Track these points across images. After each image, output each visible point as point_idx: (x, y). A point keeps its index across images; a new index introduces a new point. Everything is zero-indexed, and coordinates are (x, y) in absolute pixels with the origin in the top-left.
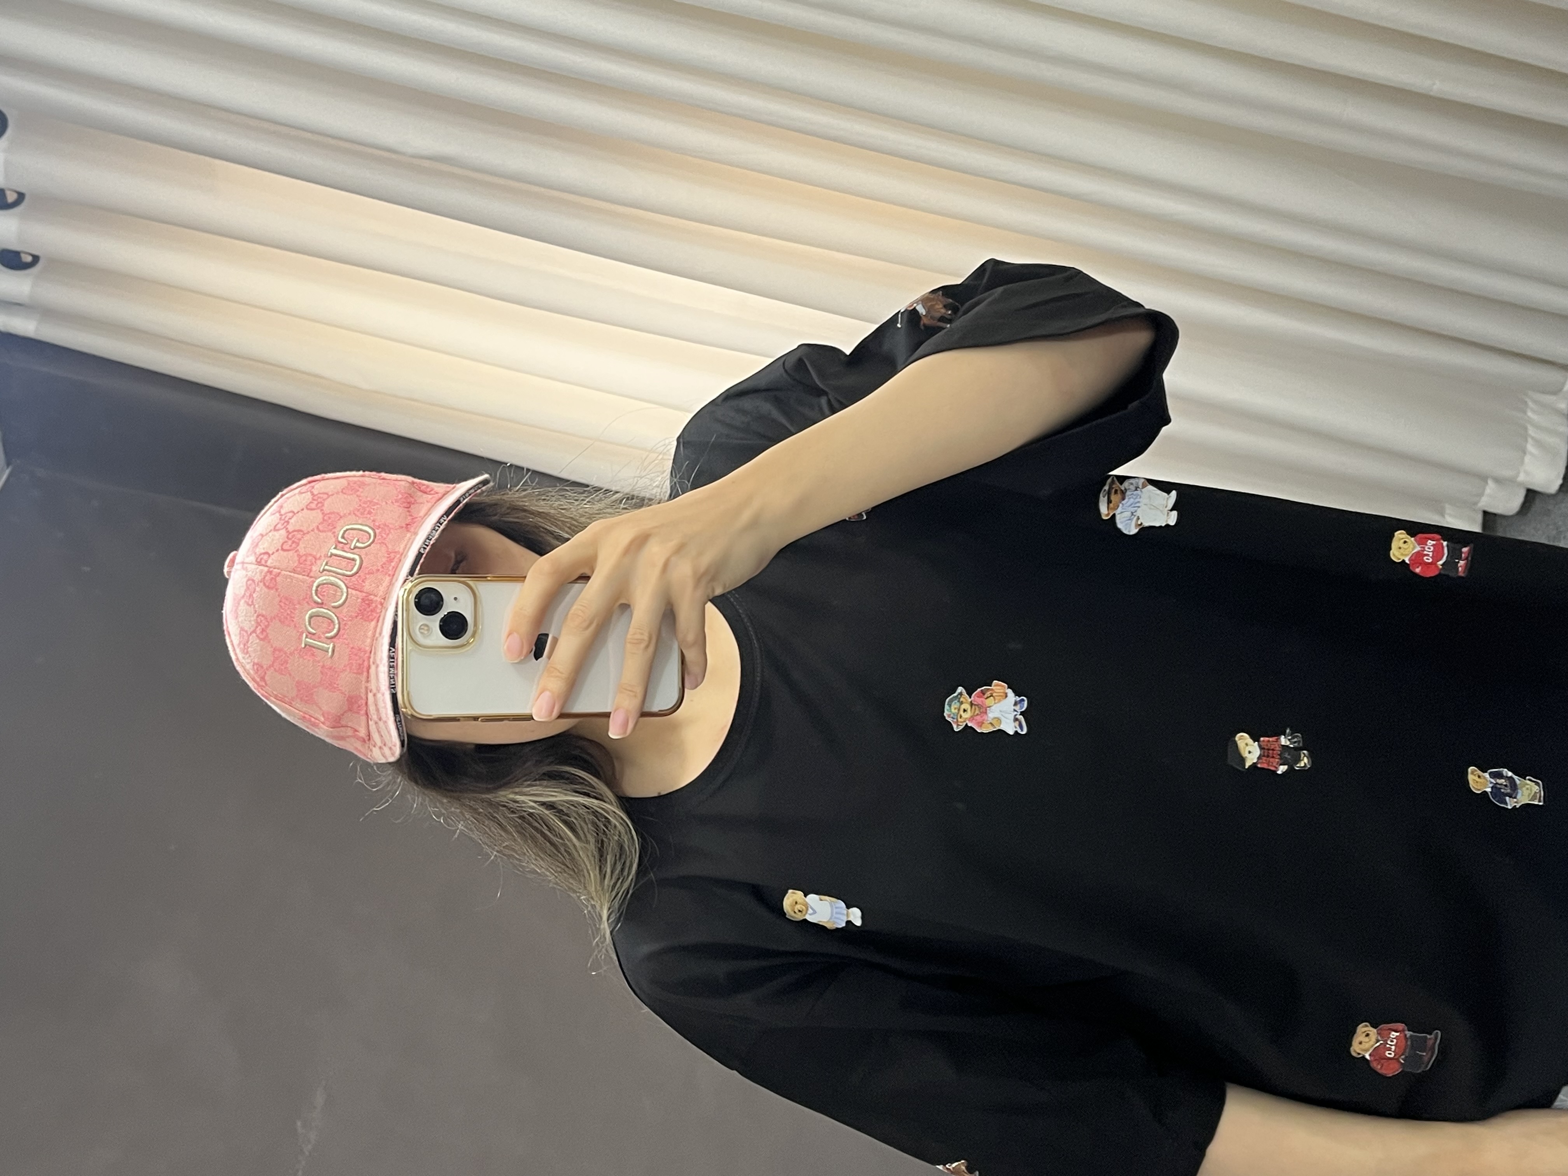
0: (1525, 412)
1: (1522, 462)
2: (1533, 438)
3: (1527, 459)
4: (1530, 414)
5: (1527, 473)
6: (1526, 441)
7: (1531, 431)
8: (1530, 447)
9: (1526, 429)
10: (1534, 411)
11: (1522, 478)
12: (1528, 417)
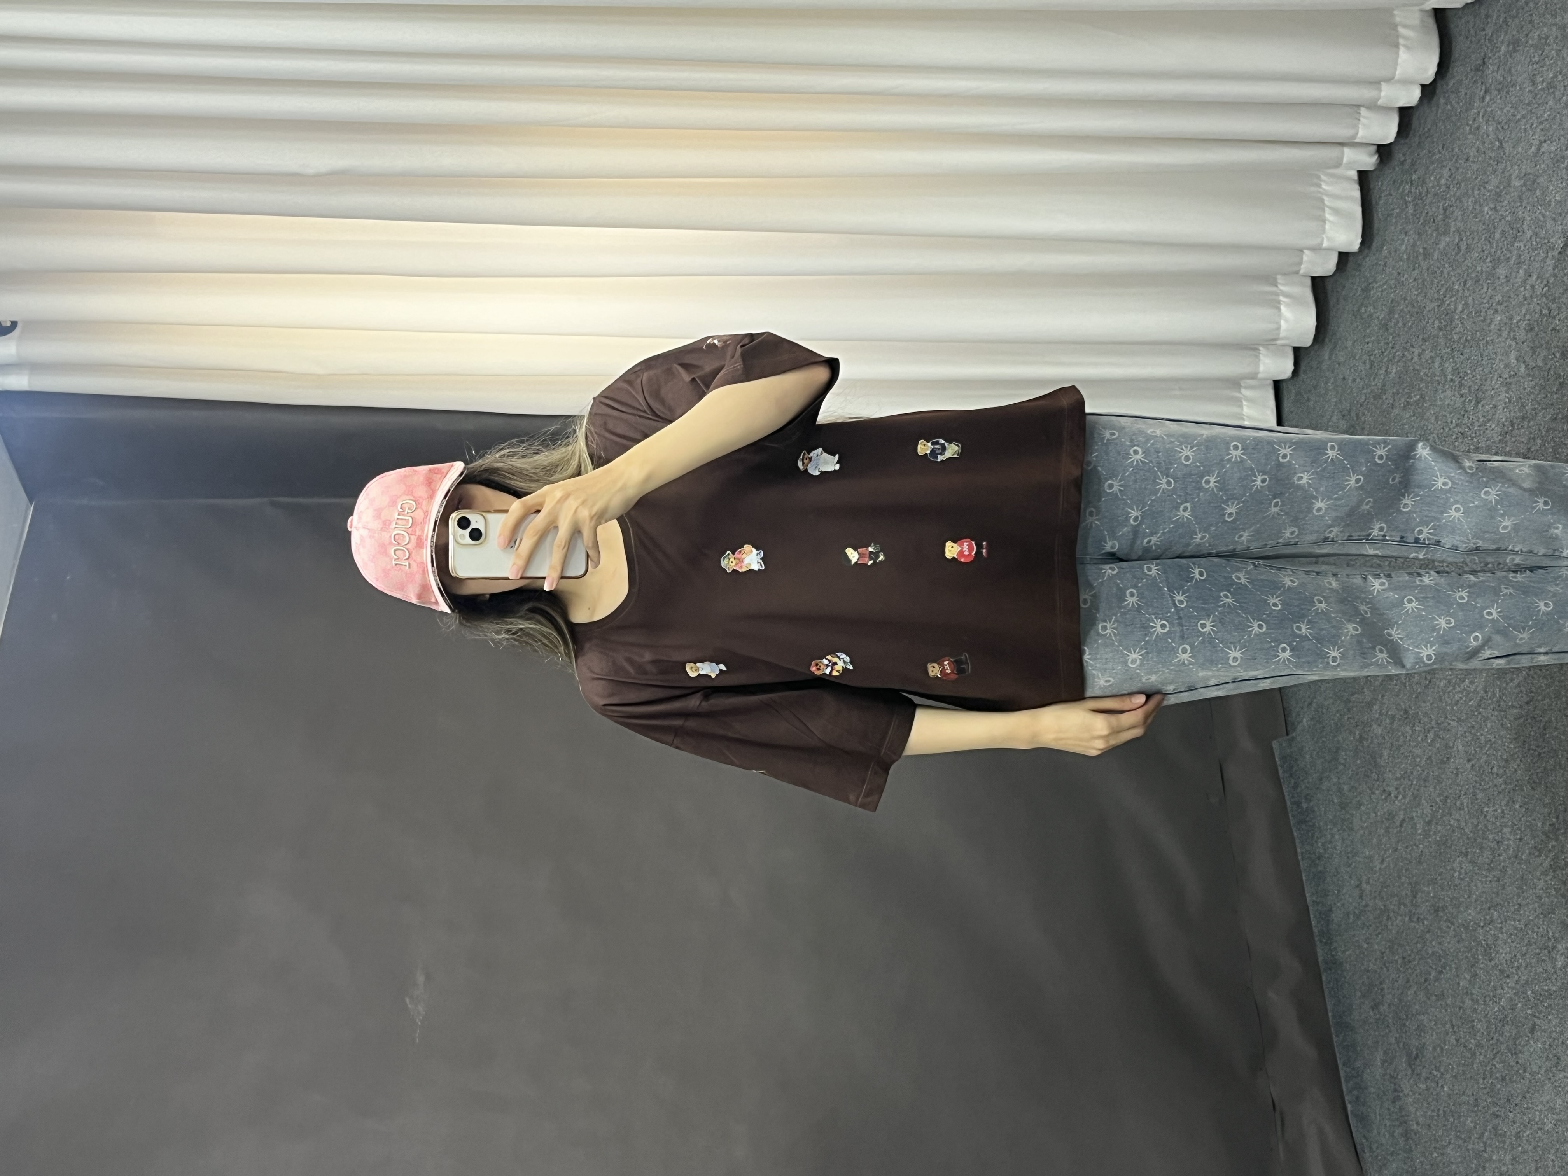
0: (1319, 186)
1: (1324, 231)
2: (1330, 208)
3: (1327, 226)
4: (1324, 186)
5: (1328, 239)
6: (1324, 211)
7: (1327, 201)
8: (1328, 216)
9: (1322, 200)
10: (1327, 184)
11: (1325, 244)
12: (1324, 189)
